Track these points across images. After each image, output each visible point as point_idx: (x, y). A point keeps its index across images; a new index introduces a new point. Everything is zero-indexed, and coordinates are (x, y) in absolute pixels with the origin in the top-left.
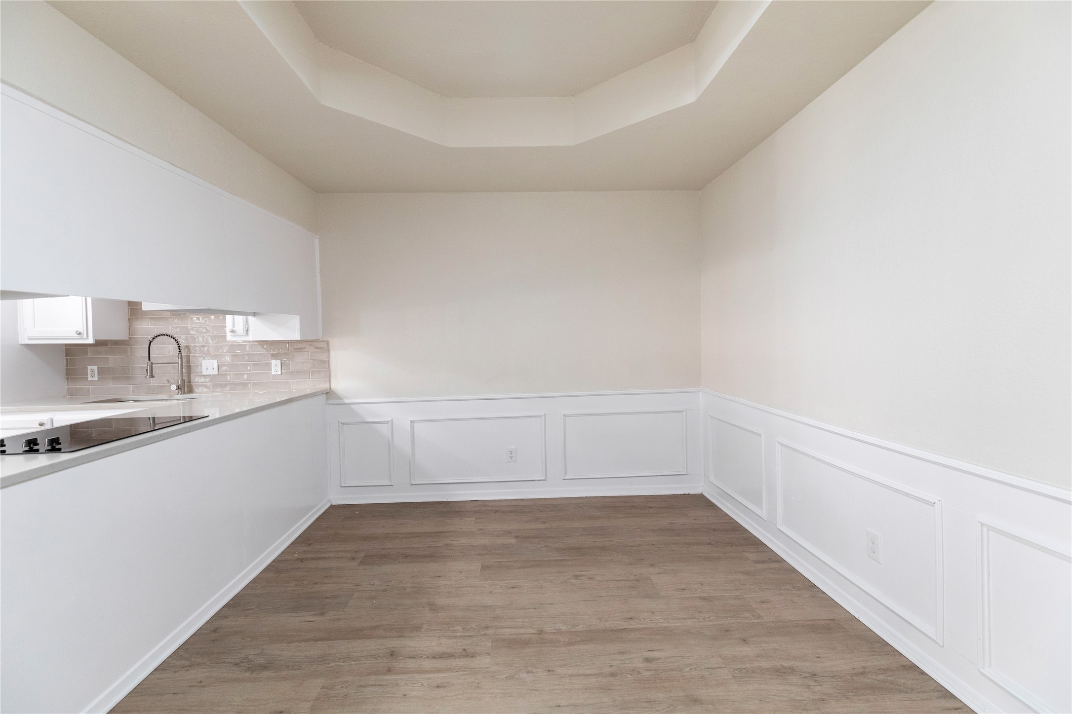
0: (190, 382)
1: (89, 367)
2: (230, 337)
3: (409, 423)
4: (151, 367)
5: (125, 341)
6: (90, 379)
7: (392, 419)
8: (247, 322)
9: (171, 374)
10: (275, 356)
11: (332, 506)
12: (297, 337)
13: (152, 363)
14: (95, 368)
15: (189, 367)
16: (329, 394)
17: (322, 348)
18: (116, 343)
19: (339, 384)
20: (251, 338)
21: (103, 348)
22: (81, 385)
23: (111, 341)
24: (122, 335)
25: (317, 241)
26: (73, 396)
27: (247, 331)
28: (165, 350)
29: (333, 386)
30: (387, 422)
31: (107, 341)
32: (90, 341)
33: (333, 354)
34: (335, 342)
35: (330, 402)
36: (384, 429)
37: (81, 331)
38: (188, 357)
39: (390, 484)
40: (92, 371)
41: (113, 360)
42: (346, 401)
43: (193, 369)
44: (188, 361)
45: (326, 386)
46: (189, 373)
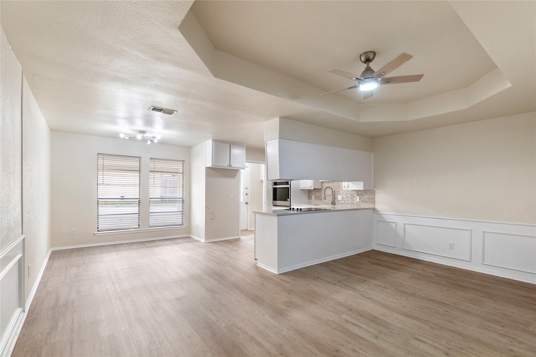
0: (335, 202)
1: (313, 196)
2: (344, 189)
3: (403, 224)
4: (325, 196)
5: (320, 189)
6: (313, 199)
7: (396, 222)
8: (349, 184)
9: (329, 199)
10: (358, 195)
11: (373, 250)
12: (362, 189)
13: (325, 195)
14: (314, 196)
15: (335, 197)
16: (374, 209)
17: (373, 193)
18: (319, 189)
19: (378, 206)
20: (349, 189)
21: (315, 191)
22: (311, 201)
23: (318, 189)
24: (320, 187)
25: (372, 155)
26: (309, 203)
27: (348, 186)
28: (329, 192)
29: (376, 207)
30: (394, 223)
31: (316, 189)
32: (313, 189)
33: (376, 195)
34: (377, 191)
35: (375, 212)
36: (394, 225)
37: (311, 186)
38: (335, 194)
39: (395, 247)
40: (313, 197)
41: (318, 194)
42: (380, 213)
43: (336, 198)
44: (335, 196)
45: (373, 207)
46: (335, 199)
